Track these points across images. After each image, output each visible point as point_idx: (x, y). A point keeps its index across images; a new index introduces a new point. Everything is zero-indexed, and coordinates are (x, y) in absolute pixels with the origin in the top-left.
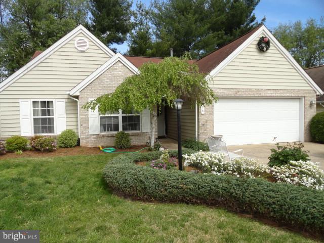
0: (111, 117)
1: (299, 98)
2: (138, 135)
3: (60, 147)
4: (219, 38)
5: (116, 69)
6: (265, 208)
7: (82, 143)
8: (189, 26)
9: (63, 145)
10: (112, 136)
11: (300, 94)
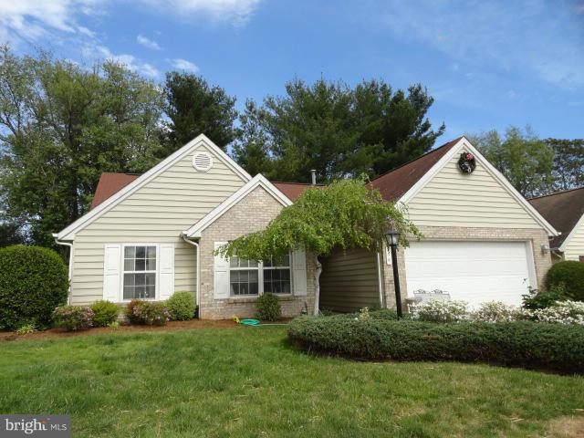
0: (246, 272)
1: (523, 242)
2: (288, 300)
3: (171, 320)
4: (376, 155)
5: (255, 197)
6: (543, 351)
7: (203, 314)
8: (328, 136)
9: (174, 317)
10: (249, 302)
11: (526, 235)
